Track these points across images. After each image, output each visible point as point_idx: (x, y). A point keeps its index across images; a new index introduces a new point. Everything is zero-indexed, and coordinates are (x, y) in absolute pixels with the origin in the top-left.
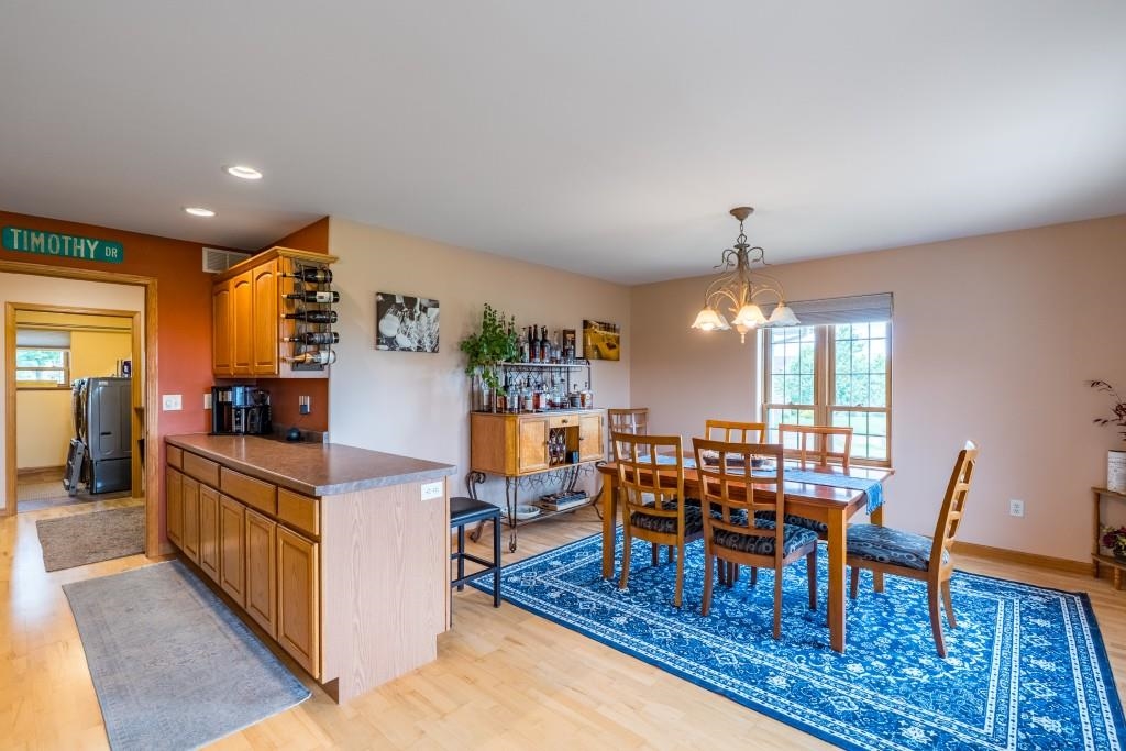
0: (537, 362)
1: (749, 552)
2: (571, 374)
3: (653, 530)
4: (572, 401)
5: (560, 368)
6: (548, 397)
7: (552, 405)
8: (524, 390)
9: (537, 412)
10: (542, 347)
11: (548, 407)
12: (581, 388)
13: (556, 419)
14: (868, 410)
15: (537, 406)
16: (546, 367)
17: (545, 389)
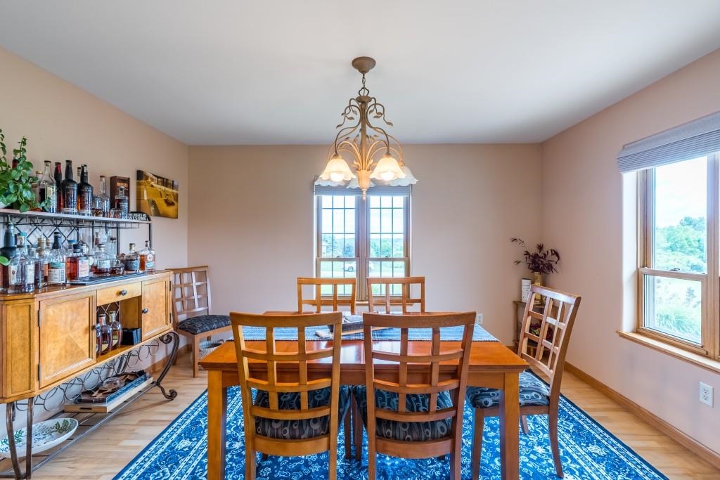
0: (73, 212)
1: (426, 440)
2: (122, 231)
3: (293, 438)
4: (126, 266)
5: (106, 222)
6: (92, 261)
7: (98, 272)
8: (47, 253)
9: (73, 285)
10: (81, 193)
11: (92, 275)
12: (140, 248)
13: (107, 292)
14: (393, 260)
15: (72, 275)
16: (86, 221)
17: (86, 250)
